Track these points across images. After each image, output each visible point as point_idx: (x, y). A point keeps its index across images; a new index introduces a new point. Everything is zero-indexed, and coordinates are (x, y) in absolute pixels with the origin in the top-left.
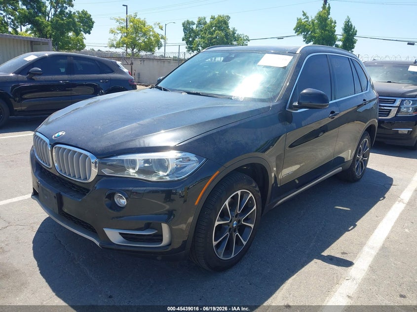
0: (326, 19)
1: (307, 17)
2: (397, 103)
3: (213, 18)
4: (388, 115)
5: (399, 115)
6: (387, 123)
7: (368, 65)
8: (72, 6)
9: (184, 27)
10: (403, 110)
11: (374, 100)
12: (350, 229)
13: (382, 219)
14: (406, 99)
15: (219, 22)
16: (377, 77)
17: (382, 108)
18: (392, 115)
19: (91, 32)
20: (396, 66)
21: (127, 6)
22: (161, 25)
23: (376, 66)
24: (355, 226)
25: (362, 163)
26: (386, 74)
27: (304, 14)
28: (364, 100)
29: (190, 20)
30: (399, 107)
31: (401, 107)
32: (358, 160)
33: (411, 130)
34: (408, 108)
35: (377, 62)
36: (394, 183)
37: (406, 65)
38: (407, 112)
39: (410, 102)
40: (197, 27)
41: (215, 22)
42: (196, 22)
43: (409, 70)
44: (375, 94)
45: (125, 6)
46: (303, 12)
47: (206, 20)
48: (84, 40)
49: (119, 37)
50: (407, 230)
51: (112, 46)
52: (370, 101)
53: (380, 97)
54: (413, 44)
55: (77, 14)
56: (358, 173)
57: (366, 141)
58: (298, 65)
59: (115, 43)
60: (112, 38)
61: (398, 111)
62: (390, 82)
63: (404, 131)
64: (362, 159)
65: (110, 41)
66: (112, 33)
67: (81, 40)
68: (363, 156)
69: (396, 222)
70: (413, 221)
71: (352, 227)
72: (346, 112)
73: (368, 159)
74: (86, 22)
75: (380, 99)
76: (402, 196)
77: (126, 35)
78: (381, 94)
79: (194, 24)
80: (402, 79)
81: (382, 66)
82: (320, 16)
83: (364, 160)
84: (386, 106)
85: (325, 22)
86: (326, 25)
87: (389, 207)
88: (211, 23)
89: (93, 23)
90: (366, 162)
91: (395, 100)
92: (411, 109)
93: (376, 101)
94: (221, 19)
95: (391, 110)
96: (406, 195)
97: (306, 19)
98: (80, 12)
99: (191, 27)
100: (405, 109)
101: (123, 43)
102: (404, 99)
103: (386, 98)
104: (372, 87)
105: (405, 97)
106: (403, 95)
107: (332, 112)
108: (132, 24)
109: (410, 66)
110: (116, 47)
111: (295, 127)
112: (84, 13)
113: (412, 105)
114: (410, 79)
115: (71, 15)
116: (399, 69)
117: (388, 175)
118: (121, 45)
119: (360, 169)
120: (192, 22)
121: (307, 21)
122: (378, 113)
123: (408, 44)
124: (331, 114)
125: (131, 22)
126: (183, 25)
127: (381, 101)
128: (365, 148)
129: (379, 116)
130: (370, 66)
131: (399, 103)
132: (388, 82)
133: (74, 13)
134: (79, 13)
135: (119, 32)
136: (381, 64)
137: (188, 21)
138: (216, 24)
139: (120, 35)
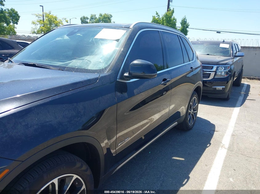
0: (170, 17)
1: (159, 16)
2: (214, 69)
3: (101, 15)
4: (209, 77)
5: (216, 77)
6: (209, 82)
7: (194, 43)
8: (3, 5)
9: (81, 20)
10: (218, 73)
11: (199, 67)
12: (184, 183)
13: (210, 168)
14: (220, 66)
15: (105, 17)
16: (200, 51)
17: (205, 72)
18: (211, 77)
19: (18, 23)
20: (212, 44)
21: (43, 6)
22: (67, 20)
23: (199, 44)
24: (188, 178)
25: (193, 115)
26: (206, 49)
27: (157, 14)
28: (191, 68)
29: (85, 16)
30: (216, 72)
31: (217, 72)
32: (189, 114)
33: (224, 87)
34: (221, 72)
35: (201, 42)
36: (216, 129)
37: (218, 44)
38: (221, 75)
39: (222, 68)
40: (90, 21)
41: (102, 18)
42: (89, 18)
43: (220, 46)
44: (199, 64)
45: (41, 6)
46: (156, 12)
47: (96, 16)
48: (15, 29)
49: (38, 27)
50: (231, 179)
51: (34, 33)
52: (196, 68)
53: (203, 65)
54: (220, 33)
55: (7, 11)
56: (190, 124)
57: (195, 99)
58: (130, 38)
59: (36, 31)
60: (34, 27)
61: (215, 75)
62: (209, 55)
63: (220, 88)
64: (193, 112)
65: (32, 29)
66: (34, 24)
67: (13, 29)
68: (194, 110)
69: (222, 171)
70: (235, 168)
71: (186, 180)
72: (181, 76)
73: (197, 111)
74: (14, 16)
75: (203, 66)
76: (223, 142)
77: (43, 25)
78: (203, 63)
79: (88, 19)
80: (216, 53)
81: (203, 44)
82: (166, 15)
83: (194, 113)
84: (207, 71)
85: (170, 19)
86: (170, 20)
87: (215, 154)
88: (100, 19)
89: (19, 17)
90: (196, 114)
91: (213, 67)
92: (223, 72)
93: (200, 68)
94: (106, 16)
95: (210, 74)
96: (226, 140)
97: (158, 17)
98: (10, 9)
99: (86, 20)
100: (220, 73)
101: (42, 31)
102: (218, 66)
103: (207, 65)
104: (197, 58)
105: (219, 65)
106: (217, 64)
107: (165, 80)
108: (47, 18)
109: (221, 44)
110: (37, 34)
111: (127, 97)
112: (13, 10)
113: (224, 70)
114: (221, 52)
115: (3, 11)
116: (214, 46)
117: (212, 122)
118: (40, 32)
119: (191, 121)
120: (87, 17)
121: (158, 18)
122: (202, 76)
123: (217, 32)
124: (163, 81)
125: (46, 17)
126: (81, 19)
127: (204, 67)
128: (194, 104)
129: (203, 78)
130: (195, 44)
131: (216, 69)
132: (207, 55)
133: (5, 10)
134: (8, 10)
135: (38, 23)
136: (203, 43)
137: (84, 17)
138: (102, 19)
139: (39, 26)
